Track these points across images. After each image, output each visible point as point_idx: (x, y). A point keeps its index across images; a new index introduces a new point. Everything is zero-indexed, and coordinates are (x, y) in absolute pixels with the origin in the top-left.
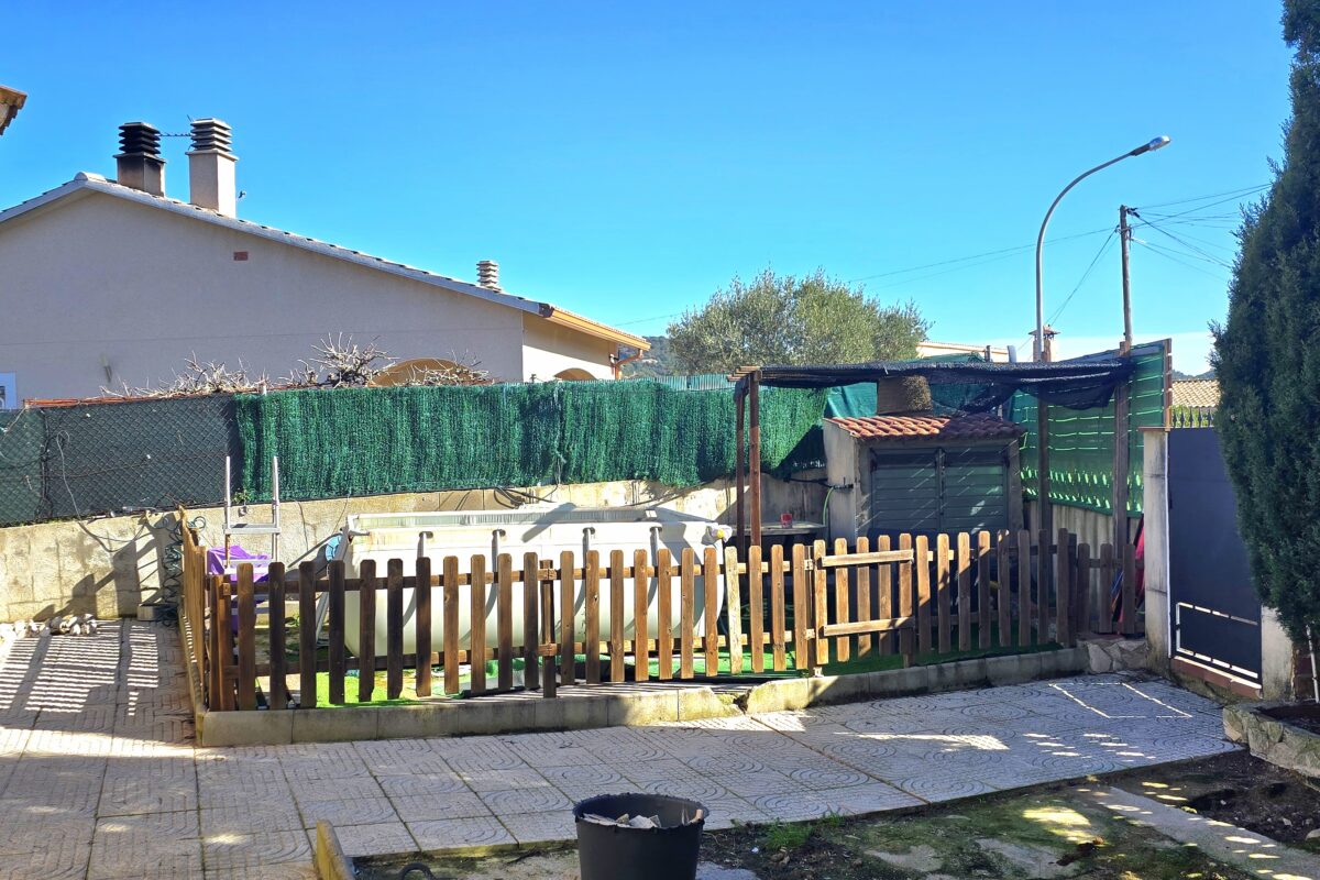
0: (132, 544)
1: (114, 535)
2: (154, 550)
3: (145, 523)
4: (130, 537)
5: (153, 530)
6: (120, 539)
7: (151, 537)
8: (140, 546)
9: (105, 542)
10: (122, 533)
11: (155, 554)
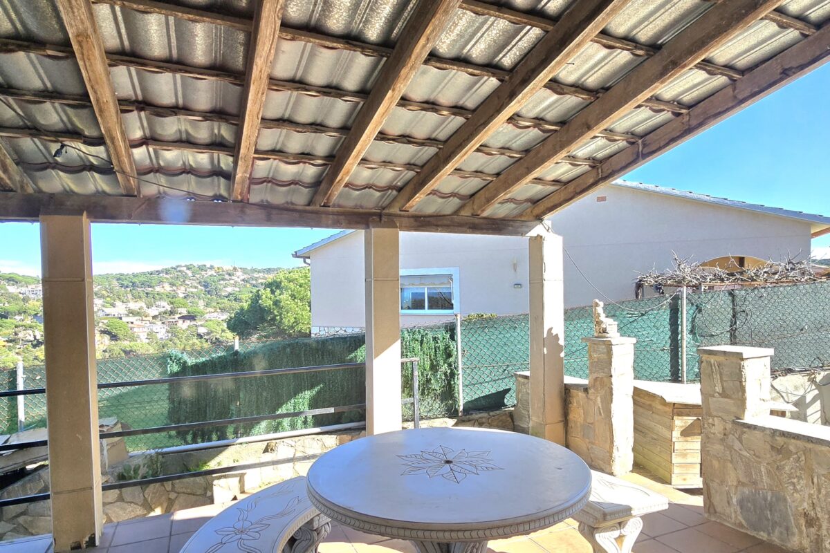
0: (803, 397)
1: (791, 389)
2: (819, 402)
3: (813, 381)
4: (801, 392)
5: (818, 386)
6: (795, 393)
7: (816, 392)
8: (809, 398)
9: (784, 395)
10: (796, 388)
11: (820, 405)
